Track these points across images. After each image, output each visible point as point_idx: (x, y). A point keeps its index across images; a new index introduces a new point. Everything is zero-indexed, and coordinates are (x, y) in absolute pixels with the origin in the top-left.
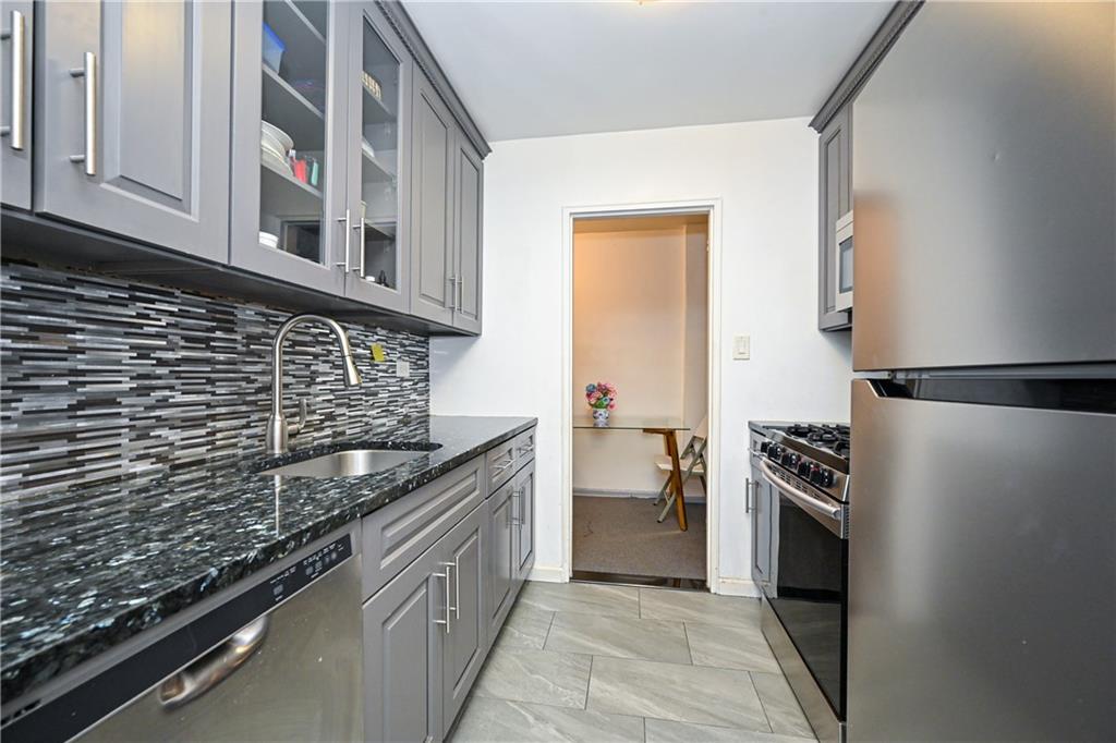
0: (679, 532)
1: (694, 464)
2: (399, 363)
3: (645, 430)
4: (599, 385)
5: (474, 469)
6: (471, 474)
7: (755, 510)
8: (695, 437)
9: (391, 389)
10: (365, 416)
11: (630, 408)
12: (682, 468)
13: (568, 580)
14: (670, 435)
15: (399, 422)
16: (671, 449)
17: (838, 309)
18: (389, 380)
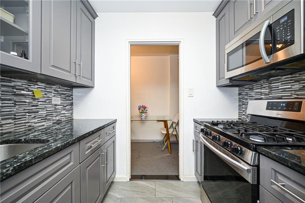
0: (169, 154)
1: (173, 131)
2: (53, 98)
3: (158, 121)
4: (143, 106)
5: (70, 152)
6: (69, 154)
7: (196, 151)
8: (173, 122)
9: (48, 109)
10: (29, 122)
11: (153, 113)
12: (169, 133)
13: (129, 180)
14: (165, 122)
15: (53, 123)
16: (166, 126)
17: (226, 77)
18: (46, 106)
